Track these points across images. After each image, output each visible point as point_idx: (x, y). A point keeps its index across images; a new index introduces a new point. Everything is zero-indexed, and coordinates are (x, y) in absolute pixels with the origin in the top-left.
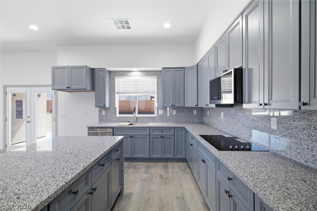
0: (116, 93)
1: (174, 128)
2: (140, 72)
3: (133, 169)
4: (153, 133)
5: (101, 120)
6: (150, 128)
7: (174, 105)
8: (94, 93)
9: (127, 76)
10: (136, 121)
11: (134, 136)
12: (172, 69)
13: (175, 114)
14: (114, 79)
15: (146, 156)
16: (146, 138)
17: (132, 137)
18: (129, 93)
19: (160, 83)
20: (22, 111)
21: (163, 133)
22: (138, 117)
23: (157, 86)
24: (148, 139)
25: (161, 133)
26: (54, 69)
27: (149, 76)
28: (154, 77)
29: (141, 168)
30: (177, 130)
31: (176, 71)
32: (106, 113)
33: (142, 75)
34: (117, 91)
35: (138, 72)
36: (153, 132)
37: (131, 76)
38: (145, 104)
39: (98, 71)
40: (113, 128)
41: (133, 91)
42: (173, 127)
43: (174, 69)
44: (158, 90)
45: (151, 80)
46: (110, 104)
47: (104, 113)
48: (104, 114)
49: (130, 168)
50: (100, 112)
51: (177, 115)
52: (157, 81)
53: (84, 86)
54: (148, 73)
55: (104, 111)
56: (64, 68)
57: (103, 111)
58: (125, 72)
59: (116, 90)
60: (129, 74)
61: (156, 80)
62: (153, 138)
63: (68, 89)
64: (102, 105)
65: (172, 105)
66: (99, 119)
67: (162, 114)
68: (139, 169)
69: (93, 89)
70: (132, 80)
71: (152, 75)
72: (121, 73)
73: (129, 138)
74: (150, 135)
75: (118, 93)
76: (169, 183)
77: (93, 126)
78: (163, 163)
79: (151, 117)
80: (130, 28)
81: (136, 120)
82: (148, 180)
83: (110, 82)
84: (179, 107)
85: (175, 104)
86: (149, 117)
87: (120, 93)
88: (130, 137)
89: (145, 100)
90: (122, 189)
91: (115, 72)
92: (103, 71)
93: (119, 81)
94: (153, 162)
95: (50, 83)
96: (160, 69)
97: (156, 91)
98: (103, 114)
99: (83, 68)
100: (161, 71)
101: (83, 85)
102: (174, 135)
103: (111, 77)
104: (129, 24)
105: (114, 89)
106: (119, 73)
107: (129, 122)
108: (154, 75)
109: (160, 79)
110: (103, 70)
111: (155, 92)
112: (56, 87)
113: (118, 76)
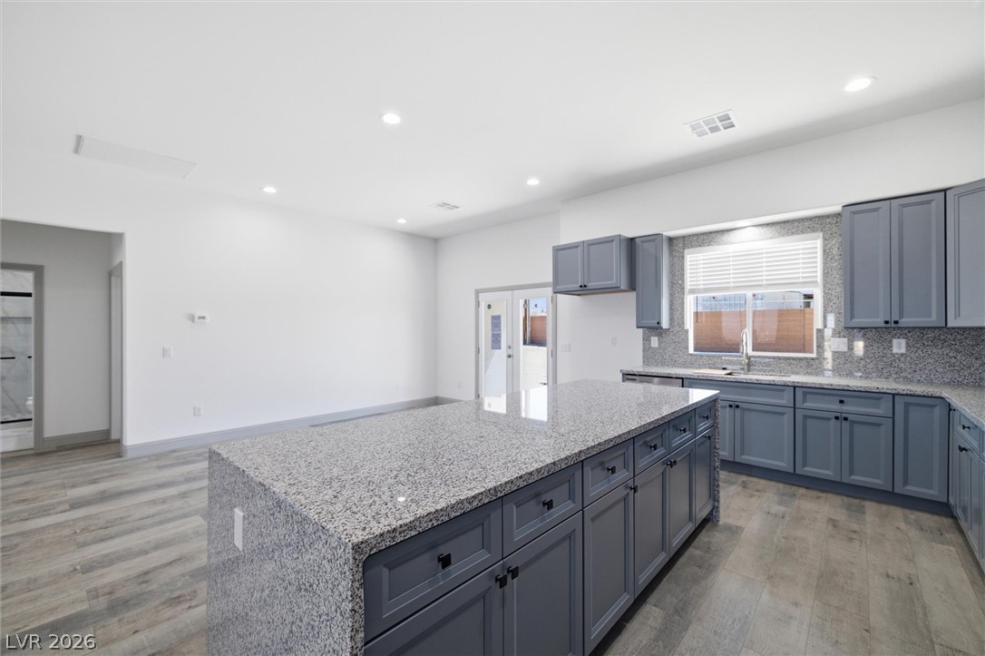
0: (686, 291)
1: (894, 395)
2: (760, 228)
3: (740, 488)
4: (807, 405)
5: (646, 361)
6: (795, 387)
7: (896, 322)
8: (633, 295)
9: (719, 244)
10: (746, 367)
11: (741, 405)
12: (888, 201)
13: (903, 350)
14: (683, 257)
15: (784, 464)
16: (782, 414)
17: (737, 407)
18: (727, 289)
19: (835, 251)
20: (499, 335)
21: (845, 408)
22: (754, 357)
23: (825, 264)
24: (788, 418)
25: (837, 407)
26: (558, 250)
27: (792, 234)
28: (814, 235)
29: (765, 492)
30: (905, 403)
31: (903, 206)
32: (660, 342)
33: (770, 235)
34: (689, 287)
35: (755, 228)
36: (804, 401)
37: (733, 243)
38: (779, 321)
39: (643, 242)
40: (682, 379)
41: (736, 285)
42: (888, 391)
43: (892, 201)
44: (826, 274)
45: (801, 247)
46: (671, 319)
47: (655, 342)
48: (657, 345)
49: (732, 483)
50: (646, 339)
51: (913, 355)
52: (825, 246)
53: (614, 282)
54: (788, 226)
55: (656, 338)
56: (574, 246)
57: (653, 338)
58: (713, 235)
59: (688, 284)
60: (726, 237)
61: (818, 243)
62: (806, 417)
63: (583, 290)
64: (653, 323)
65: (887, 322)
66: (643, 357)
67: (846, 350)
68: (758, 491)
69: (632, 286)
70: (733, 252)
71: (802, 232)
72: (701, 238)
73: (728, 408)
74: (794, 408)
75: (692, 291)
76: (861, 542)
77: (635, 370)
78: (845, 498)
79: (800, 359)
80: (733, 126)
81: (749, 365)
82: (788, 518)
83: (672, 265)
84: (924, 328)
85: (900, 318)
86: (794, 359)
87: (699, 293)
88: (731, 406)
89: (777, 307)
90: (715, 509)
91: (684, 237)
92: (654, 240)
93: (694, 260)
94: (807, 488)
95: (550, 279)
96: (838, 208)
97: (819, 279)
98: (652, 345)
99: (612, 241)
100: (838, 215)
101: (613, 279)
102: (893, 418)
103: (674, 253)
104: (729, 119)
105: (683, 281)
106: (695, 238)
107: (724, 369)
108: (814, 231)
109: (835, 242)
110: (655, 238)
111: (816, 282)
112: (560, 288)
113: (692, 247)
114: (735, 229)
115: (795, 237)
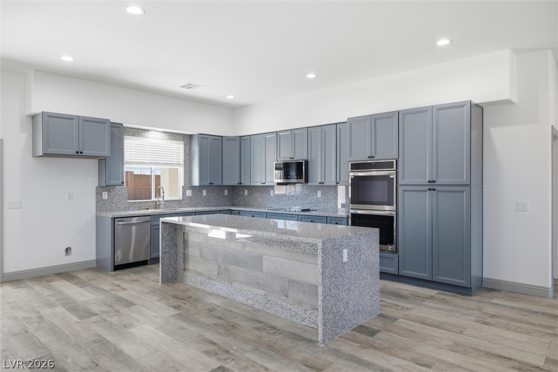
0: (125, 163)
5: (99, 209)
9: (143, 137)
10: (157, 207)
12: (210, 136)
13: (205, 195)
19: (188, 152)
23: (184, 156)
26: (49, 117)
28: (181, 142)
31: (214, 139)
32: (109, 196)
37: (150, 138)
41: (151, 161)
44: (185, 161)
45: (176, 147)
47: (105, 195)
48: (107, 198)
50: (99, 194)
51: (208, 196)
52: (184, 149)
53: (106, 153)
54: (172, 136)
55: (107, 193)
56: (69, 117)
57: (104, 193)
58: (140, 131)
59: (126, 159)
60: (146, 134)
61: (182, 146)
66: (97, 207)
67: (191, 195)
71: (177, 140)
72: (134, 131)
75: (128, 163)
85: (213, 182)
87: (132, 164)
97: (182, 162)
98: (103, 198)
99: (104, 123)
100: (189, 135)
101: (105, 151)
106: (130, 130)
107: (147, 209)
108: (181, 140)
109: (188, 147)
111: (180, 164)
112: (51, 150)
113: (128, 135)
114: (149, 130)
115: (174, 141)
